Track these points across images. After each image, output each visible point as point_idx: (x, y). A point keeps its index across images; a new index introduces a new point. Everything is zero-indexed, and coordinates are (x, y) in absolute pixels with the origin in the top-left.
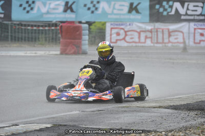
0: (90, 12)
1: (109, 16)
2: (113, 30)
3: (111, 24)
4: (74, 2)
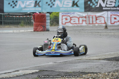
0: (50, 6)
1: (61, 9)
3: (62, 14)
4: (40, 1)
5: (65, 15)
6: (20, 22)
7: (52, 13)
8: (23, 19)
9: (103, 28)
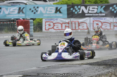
0: (33, 13)
1: (44, 15)
2: (46, 23)
3: (45, 20)
4: (24, 8)
5: (48, 21)
6: (4, 29)
7: (35, 19)
8: (7, 25)
9: (86, 34)
